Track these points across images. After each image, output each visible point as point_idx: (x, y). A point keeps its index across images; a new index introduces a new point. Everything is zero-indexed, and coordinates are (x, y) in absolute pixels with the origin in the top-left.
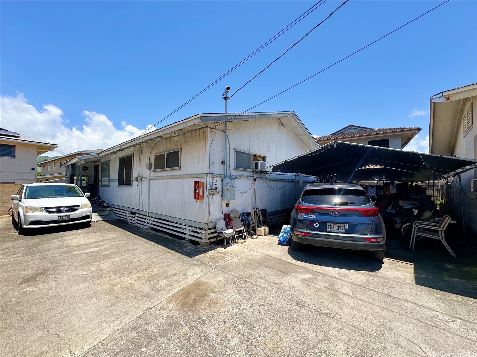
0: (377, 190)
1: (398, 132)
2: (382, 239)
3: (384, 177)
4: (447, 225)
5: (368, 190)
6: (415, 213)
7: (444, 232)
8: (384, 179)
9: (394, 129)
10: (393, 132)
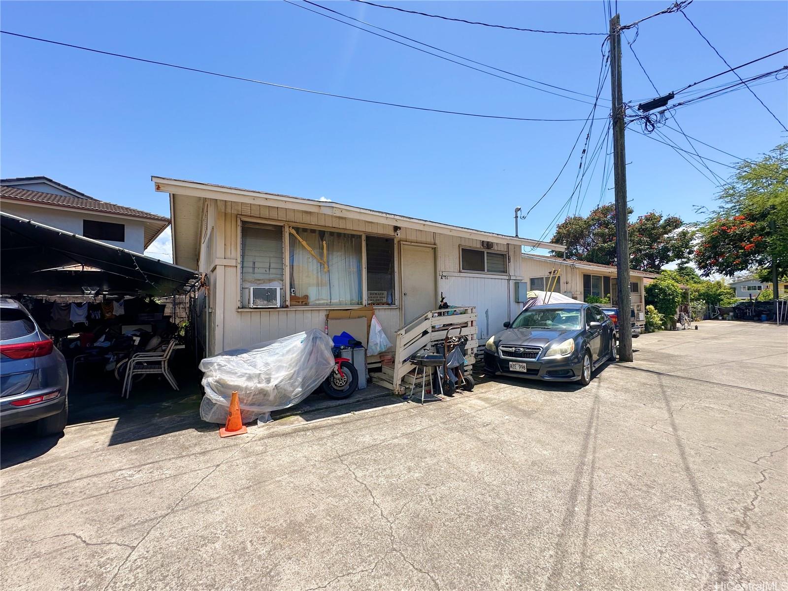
0: (88, 311)
1: (138, 217)
2: (56, 394)
3: (105, 287)
4: (171, 350)
5: (70, 311)
6: (136, 343)
7: (168, 362)
8: (106, 291)
9: (134, 210)
10: (130, 215)
